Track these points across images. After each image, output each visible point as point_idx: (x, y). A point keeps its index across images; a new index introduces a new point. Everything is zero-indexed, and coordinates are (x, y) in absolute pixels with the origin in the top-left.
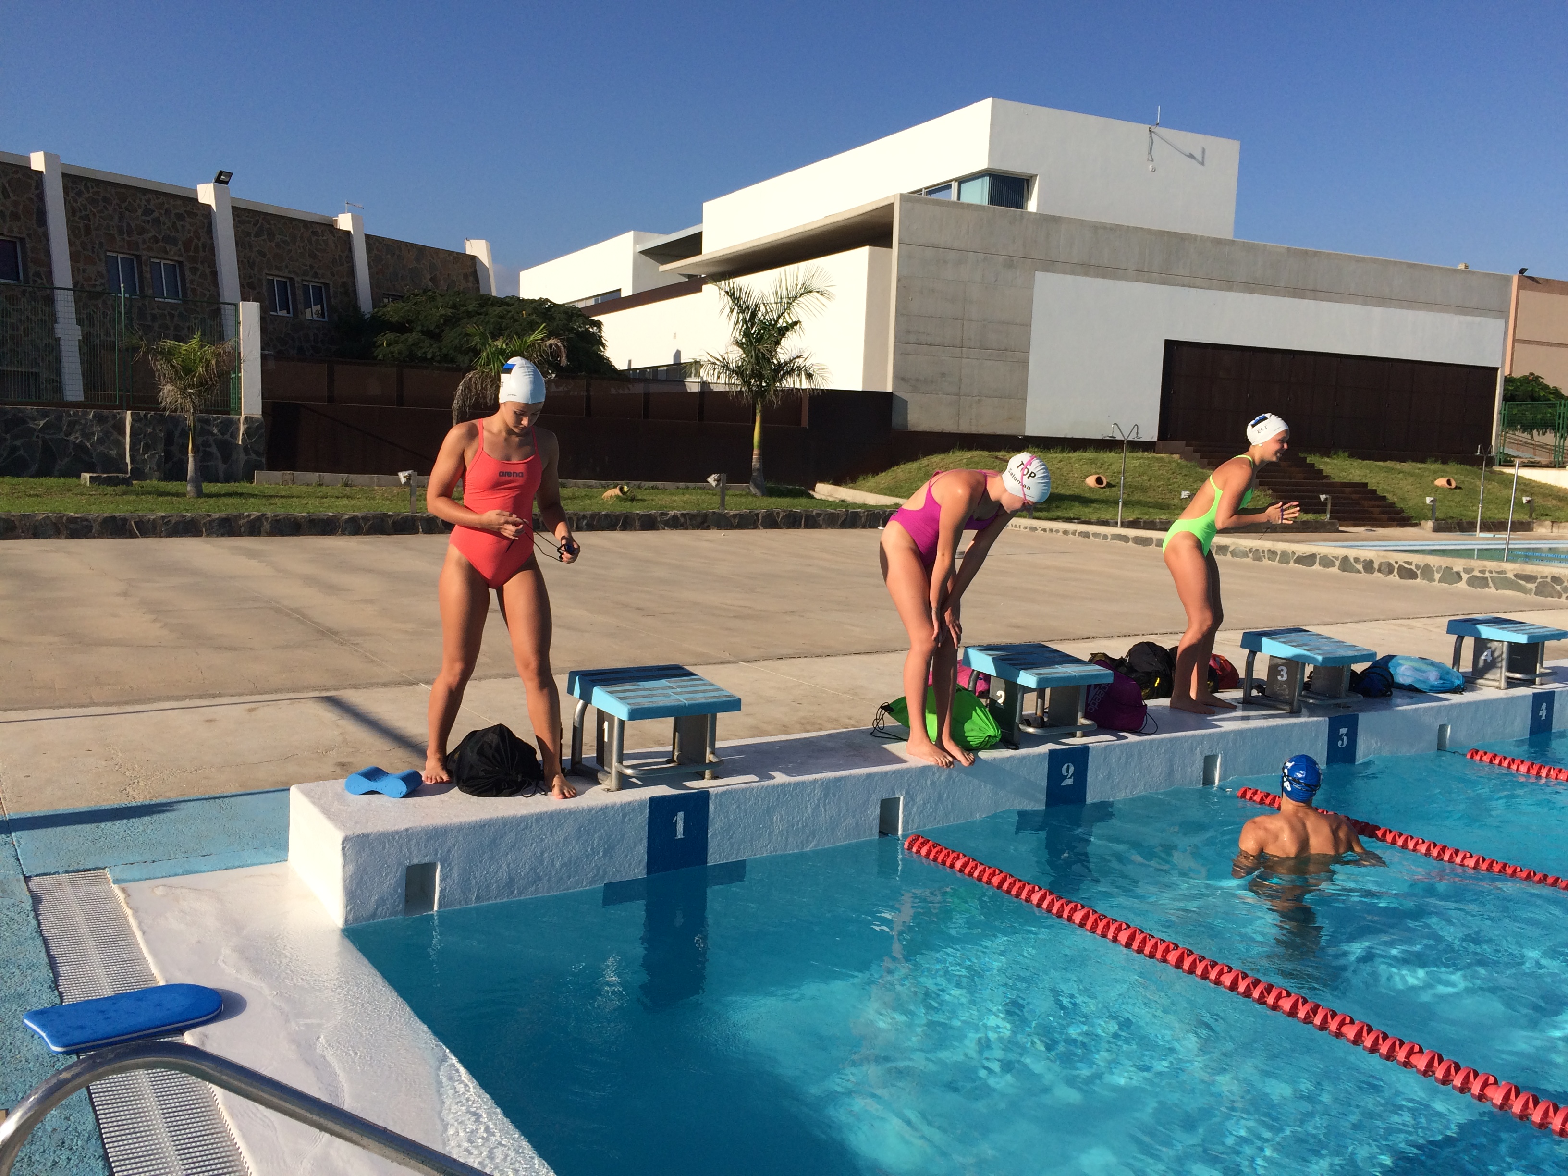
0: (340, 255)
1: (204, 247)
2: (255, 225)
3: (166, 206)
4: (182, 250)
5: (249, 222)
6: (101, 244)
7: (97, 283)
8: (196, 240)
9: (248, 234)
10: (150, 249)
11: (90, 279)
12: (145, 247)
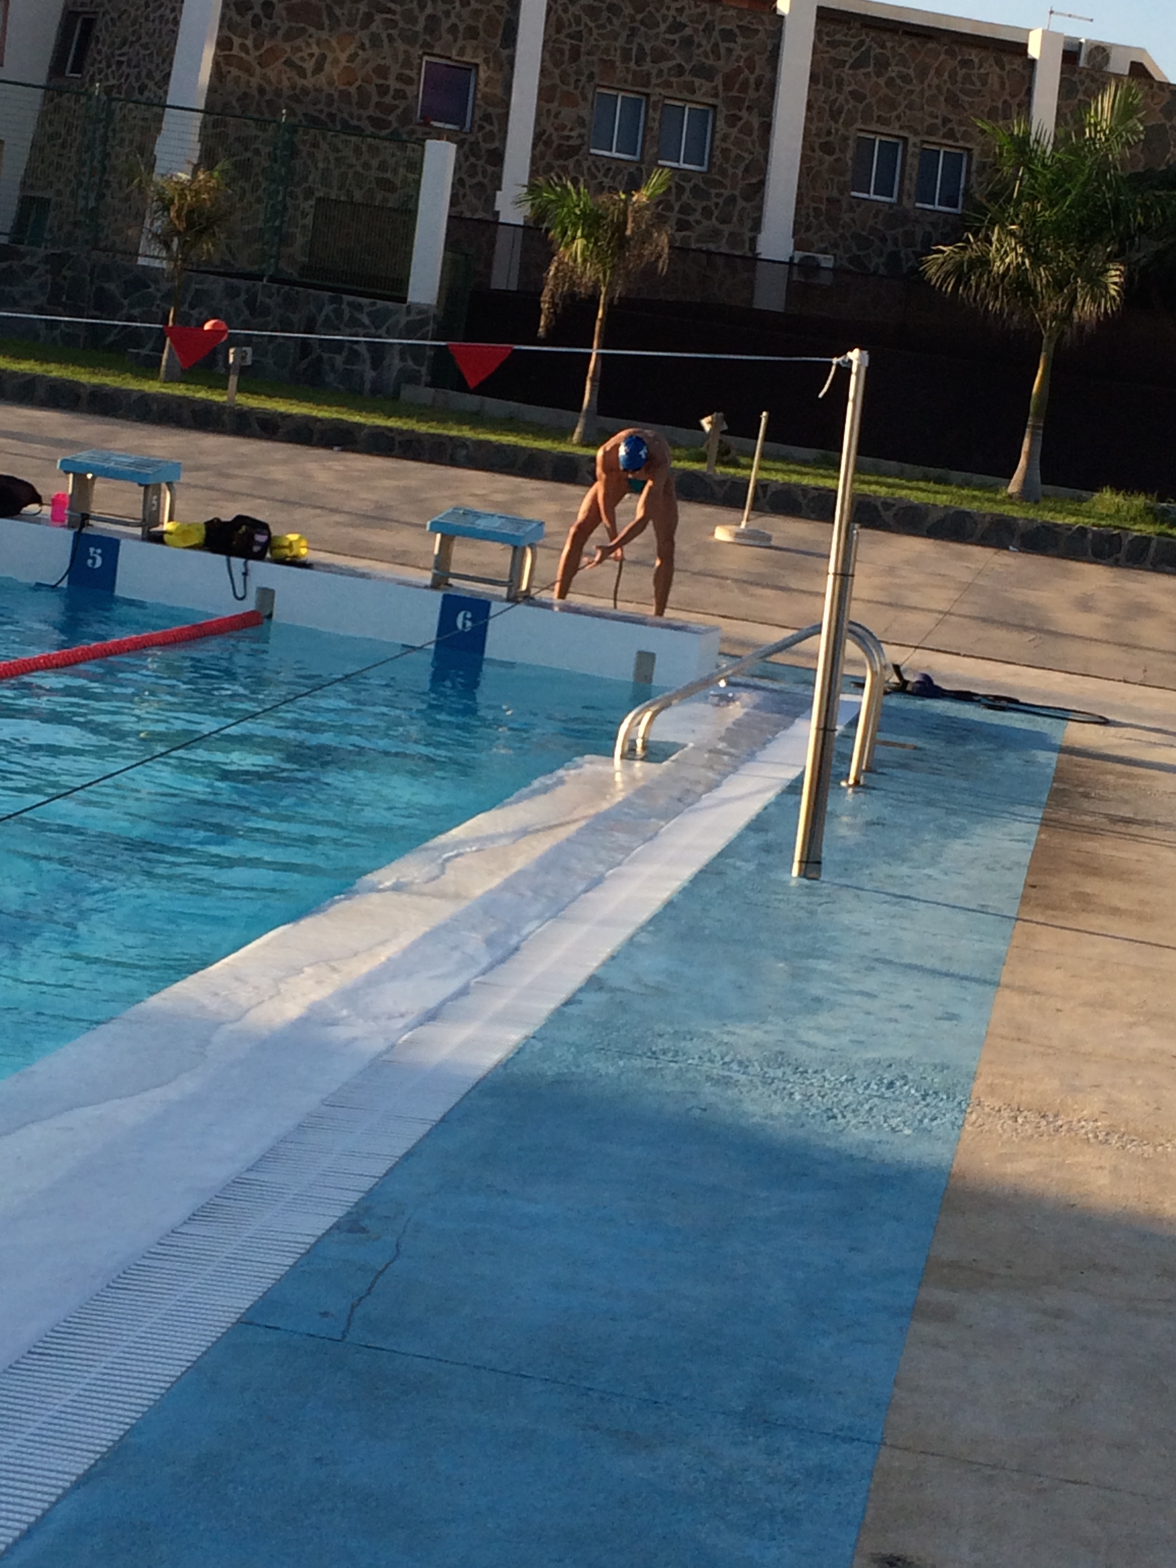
0: (1005, 102)
1: (758, 84)
2: (855, 49)
3: (709, 17)
4: (721, 88)
5: (846, 44)
6: (591, 76)
7: (573, 134)
8: (746, 72)
9: (842, 63)
10: (668, 85)
11: (564, 127)
12: (659, 81)
